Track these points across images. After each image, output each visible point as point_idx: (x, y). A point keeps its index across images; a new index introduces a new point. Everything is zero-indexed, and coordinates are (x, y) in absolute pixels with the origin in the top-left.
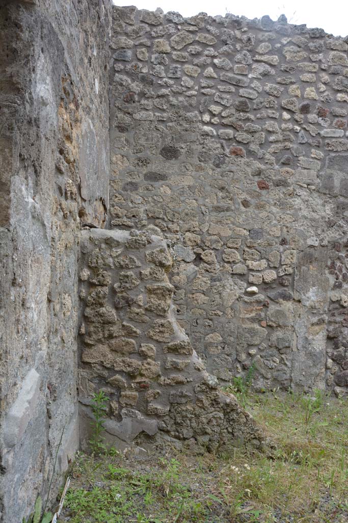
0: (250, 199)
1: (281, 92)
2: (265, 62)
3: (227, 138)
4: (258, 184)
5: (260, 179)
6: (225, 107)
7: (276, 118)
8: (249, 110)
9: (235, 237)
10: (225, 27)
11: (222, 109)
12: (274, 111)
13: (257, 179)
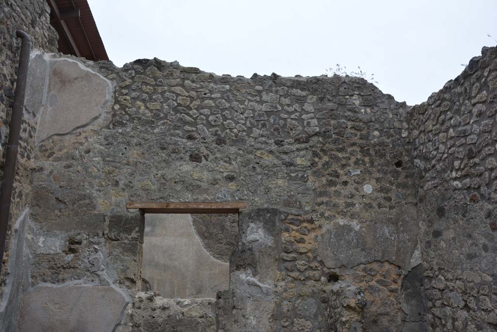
0: (487, 243)
1: (492, 125)
2: (478, 103)
3: (466, 187)
4: (490, 227)
5: (492, 221)
6: (462, 160)
7: (491, 154)
8: (474, 155)
9: (483, 283)
10: (453, 89)
11: (460, 162)
12: (489, 148)
13: (488, 221)
